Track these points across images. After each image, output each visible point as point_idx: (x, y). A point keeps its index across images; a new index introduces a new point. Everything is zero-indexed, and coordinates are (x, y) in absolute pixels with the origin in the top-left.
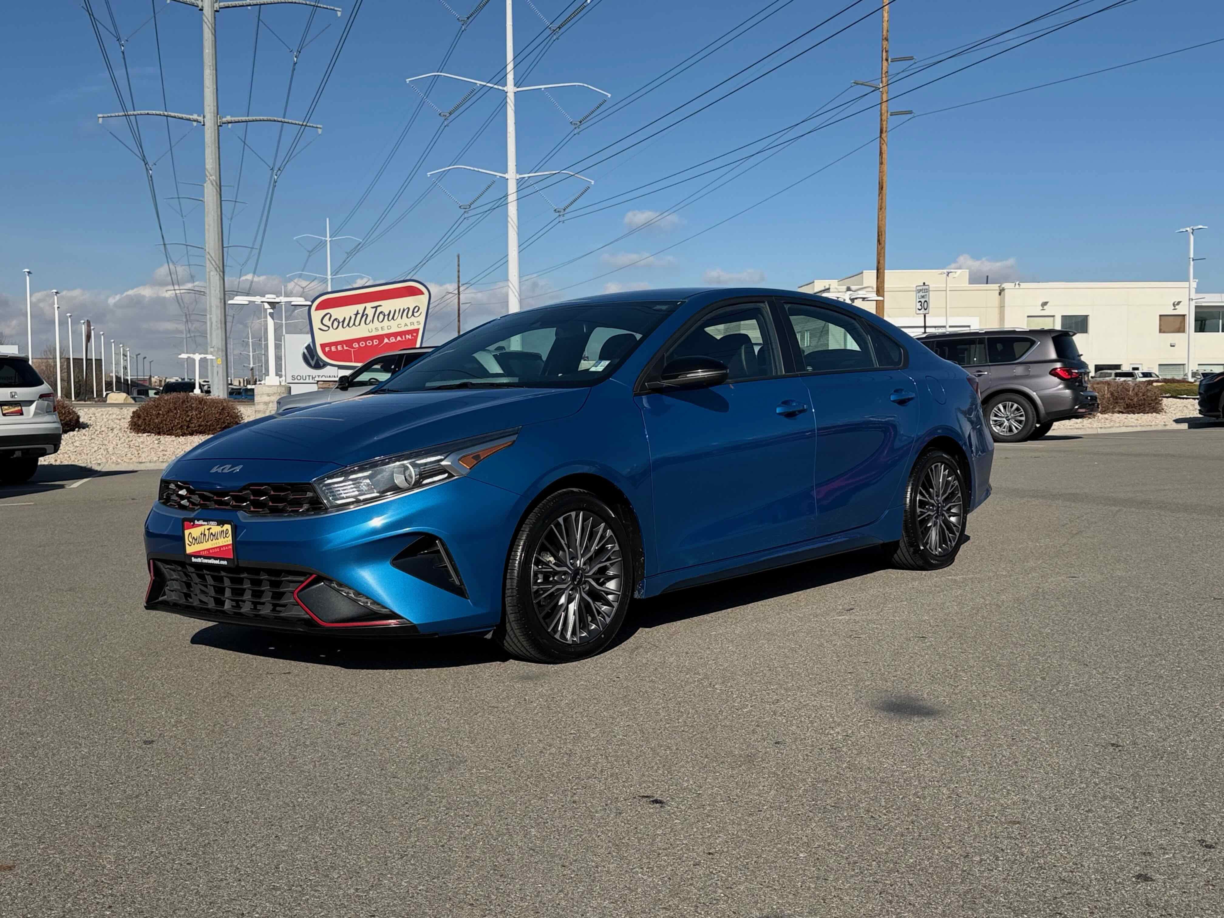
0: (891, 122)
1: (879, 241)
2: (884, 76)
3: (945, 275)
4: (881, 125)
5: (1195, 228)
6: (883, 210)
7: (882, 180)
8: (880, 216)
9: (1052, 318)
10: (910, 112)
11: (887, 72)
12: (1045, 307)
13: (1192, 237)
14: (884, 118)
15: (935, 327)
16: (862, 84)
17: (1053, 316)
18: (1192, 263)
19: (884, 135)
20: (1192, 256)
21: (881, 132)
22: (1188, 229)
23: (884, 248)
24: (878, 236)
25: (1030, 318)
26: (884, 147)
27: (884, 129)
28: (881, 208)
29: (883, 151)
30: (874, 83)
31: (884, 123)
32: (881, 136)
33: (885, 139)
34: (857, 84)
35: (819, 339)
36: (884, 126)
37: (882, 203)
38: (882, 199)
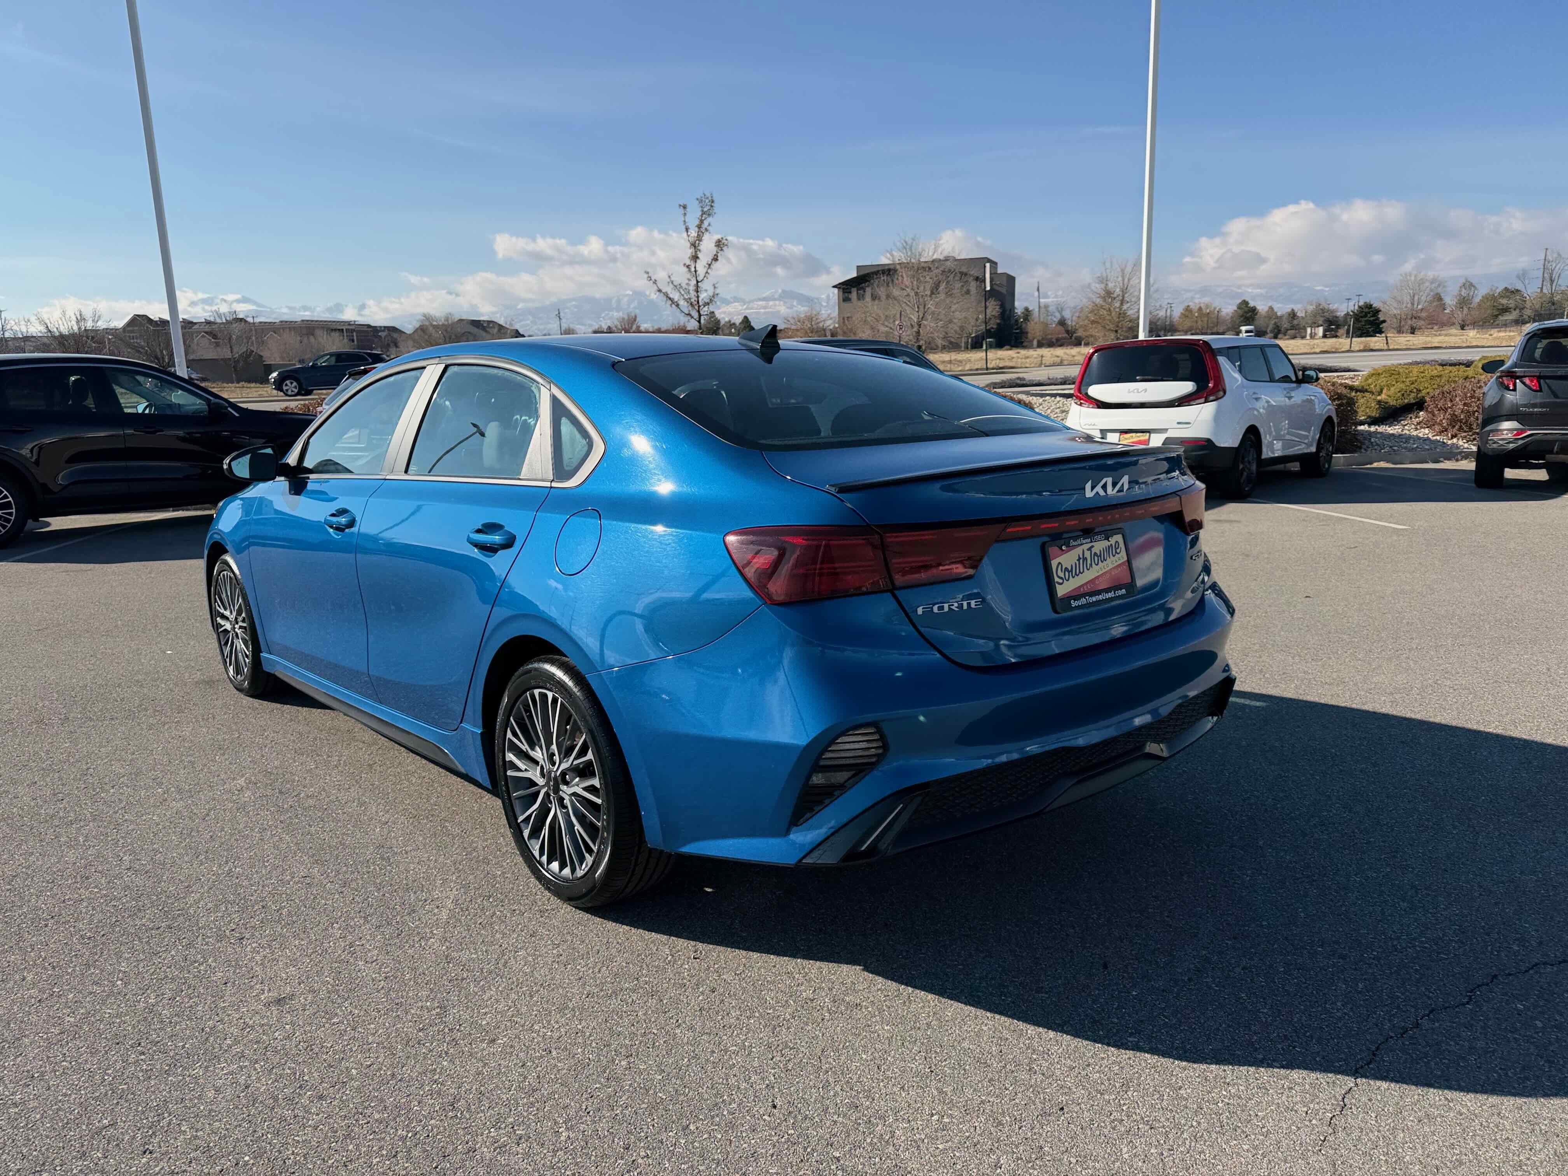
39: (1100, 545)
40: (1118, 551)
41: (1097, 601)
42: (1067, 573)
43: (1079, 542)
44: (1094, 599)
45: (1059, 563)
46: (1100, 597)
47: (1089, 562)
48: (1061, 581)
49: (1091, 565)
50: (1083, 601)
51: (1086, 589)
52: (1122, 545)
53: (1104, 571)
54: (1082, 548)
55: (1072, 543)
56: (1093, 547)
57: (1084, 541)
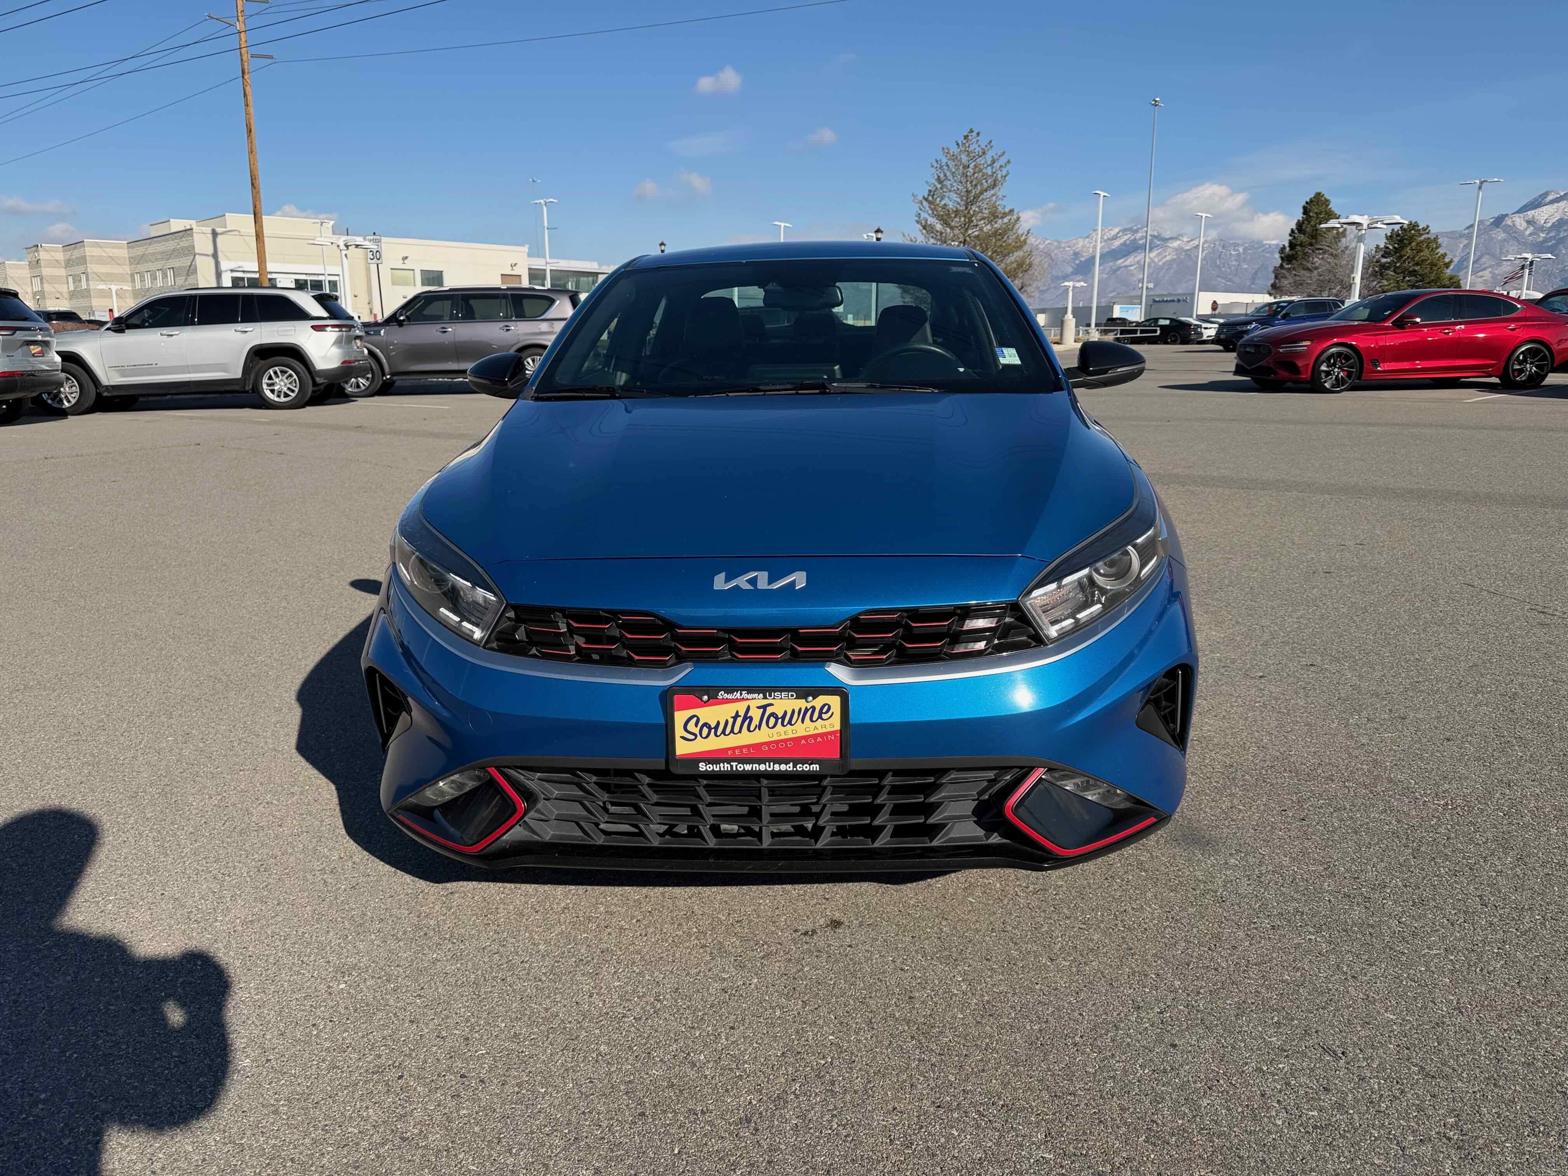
0: (251, 65)
1: (253, 184)
2: (240, 14)
3: (319, 224)
4: (242, 65)
5: (547, 201)
6: (254, 153)
7: (250, 123)
8: (252, 160)
9: (412, 272)
10: (271, 57)
11: (243, 11)
12: (406, 261)
13: (545, 209)
14: (245, 58)
15: (306, 274)
16: (217, 19)
17: (413, 270)
18: (546, 231)
19: (246, 77)
20: (546, 225)
21: (243, 72)
22: (541, 201)
23: (258, 192)
24: (252, 180)
25: (393, 271)
26: (248, 89)
27: (246, 71)
28: (251, 152)
29: (247, 93)
30: (229, 20)
31: (246, 64)
32: (243, 77)
33: (248, 81)
34: (212, 18)
35: (186, 279)
36: (246, 67)
37: (251, 146)
38: (251, 142)
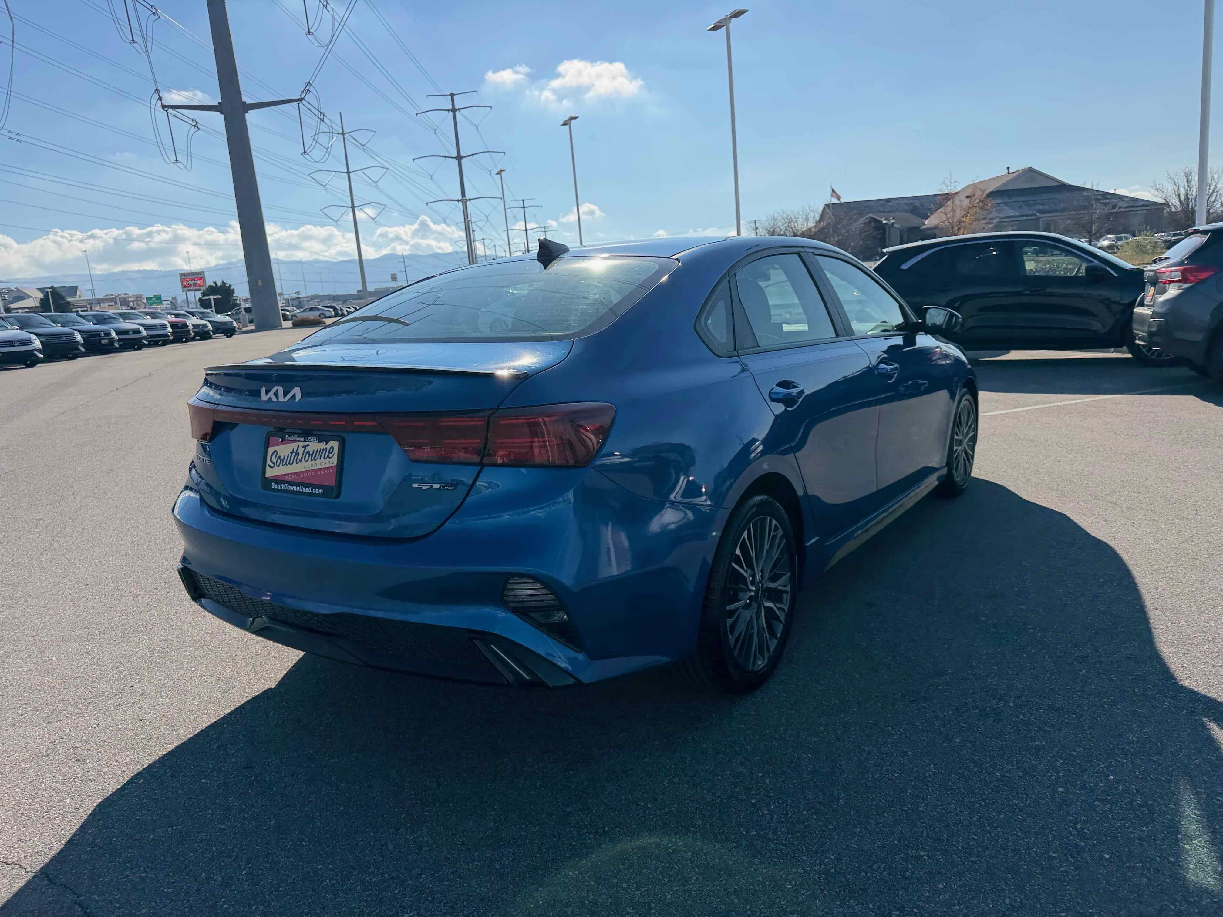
39: (315, 446)
40: (331, 455)
41: (293, 491)
42: (279, 460)
43: (293, 438)
44: (292, 488)
45: (276, 451)
46: (298, 489)
47: (300, 457)
48: (272, 465)
49: (301, 460)
50: (282, 487)
51: (288, 478)
52: (336, 451)
53: (311, 468)
54: (297, 445)
55: (287, 437)
56: (308, 445)
57: (298, 439)
